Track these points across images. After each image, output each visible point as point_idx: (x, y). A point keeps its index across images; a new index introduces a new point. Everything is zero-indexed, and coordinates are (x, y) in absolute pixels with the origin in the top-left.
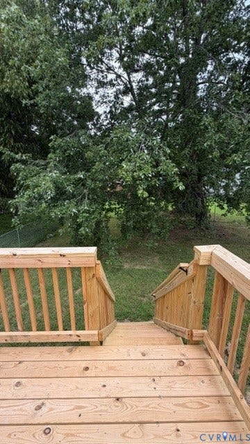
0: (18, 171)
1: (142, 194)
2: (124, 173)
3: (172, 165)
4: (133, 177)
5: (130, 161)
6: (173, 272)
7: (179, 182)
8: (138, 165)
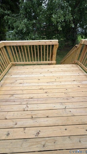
0: (8, 20)
1: (60, 29)
2: (54, 19)
3: (71, 16)
4: (57, 21)
5: (55, 14)
6: (74, 47)
7: (73, 24)
8: (59, 16)
